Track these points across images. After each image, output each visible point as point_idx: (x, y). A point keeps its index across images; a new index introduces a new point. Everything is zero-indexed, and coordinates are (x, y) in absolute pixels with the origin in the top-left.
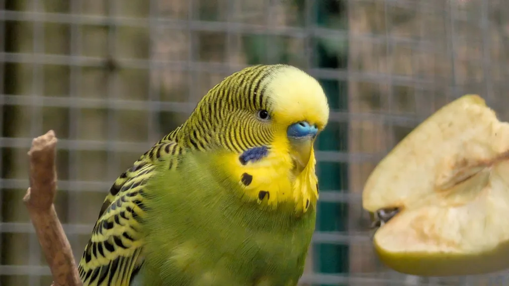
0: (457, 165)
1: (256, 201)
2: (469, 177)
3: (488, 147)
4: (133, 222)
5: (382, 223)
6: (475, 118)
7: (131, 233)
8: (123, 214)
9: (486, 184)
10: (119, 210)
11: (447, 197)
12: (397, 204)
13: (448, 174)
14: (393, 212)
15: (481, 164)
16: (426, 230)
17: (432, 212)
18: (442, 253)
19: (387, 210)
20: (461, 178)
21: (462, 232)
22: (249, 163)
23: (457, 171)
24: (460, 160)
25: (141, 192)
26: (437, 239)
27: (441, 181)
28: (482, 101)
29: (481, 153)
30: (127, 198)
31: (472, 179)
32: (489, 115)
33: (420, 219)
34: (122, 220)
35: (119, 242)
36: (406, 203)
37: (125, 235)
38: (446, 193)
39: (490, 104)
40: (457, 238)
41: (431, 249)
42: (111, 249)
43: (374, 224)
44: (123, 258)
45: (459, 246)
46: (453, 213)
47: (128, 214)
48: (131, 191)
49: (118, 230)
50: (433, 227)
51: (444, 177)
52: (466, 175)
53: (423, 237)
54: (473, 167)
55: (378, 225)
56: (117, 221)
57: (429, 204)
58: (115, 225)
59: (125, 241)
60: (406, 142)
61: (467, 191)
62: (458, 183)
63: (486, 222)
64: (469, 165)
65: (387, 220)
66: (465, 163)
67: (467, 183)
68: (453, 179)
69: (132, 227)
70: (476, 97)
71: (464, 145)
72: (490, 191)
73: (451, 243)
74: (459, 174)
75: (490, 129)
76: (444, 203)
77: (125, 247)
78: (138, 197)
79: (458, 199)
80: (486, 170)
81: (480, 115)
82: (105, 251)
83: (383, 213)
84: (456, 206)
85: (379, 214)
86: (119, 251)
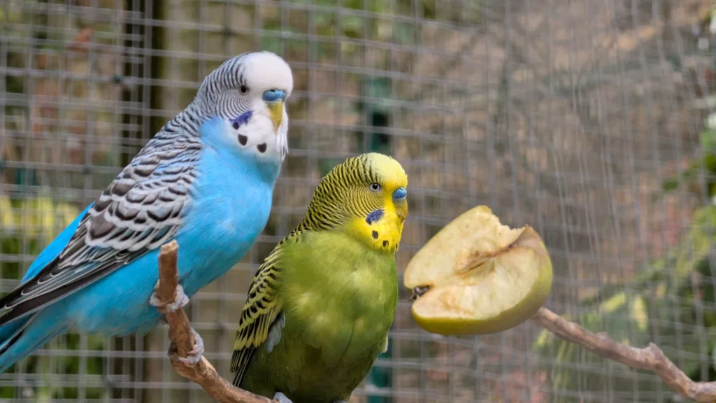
0: (471, 255)
1: (381, 248)
2: (480, 265)
3: (494, 243)
4: (269, 289)
5: (418, 297)
6: (485, 223)
7: (268, 297)
8: (262, 286)
9: (492, 269)
10: (259, 283)
11: (464, 279)
12: (429, 283)
13: (465, 262)
14: (425, 289)
15: (489, 255)
16: (449, 302)
17: (454, 289)
18: (460, 318)
19: (421, 288)
20: (475, 265)
21: (475, 304)
22: (373, 223)
23: (471, 260)
24: (474, 252)
25: (273, 268)
26: (457, 309)
27: (460, 267)
28: (490, 210)
29: (488, 247)
30: (264, 274)
31: (483, 265)
32: (495, 220)
33: (446, 294)
34: (261, 289)
35: (260, 305)
36: (435, 283)
37: (264, 299)
38: (463, 276)
39: (495, 213)
40: (471, 308)
41: (452, 315)
42: (254, 310)
43: (411, 297)
44: (263, 315)
45: (472, 313)
46: (468, 290)
47: (265, 284)
48: (266, 269)
49: (259, 297)
50: (454, 299)
51: (462, 264)
52: (478, 263)
53: (447, 307)
54: (483, 257)
55: (415, 298)
56: (258, 291)
57: (451, 283)
58: (257, 294)
59: (264, 304)
60: (435, 238)
61: (478, 274)
62: (472, 269)
63: (492, 296)
64: (480, 256)
65: (421, 295)
66: (477, 254)
67: (478, 269)
68: (469, 265)
69: (268, 293)
70: (486, 207)
71: (477, 242)
72: (494, 274)
73: (466, 312)
74: (472, 263)
75: (495, 230)
76: (462, 283)
77: (264, 308)
78: (272, 271)
79: (472, 280)
80: (492, 259)
81: (489, 220)
82: (251, 313)
83: (418, 290)
84: (470, 285)
85: (415, 290)
86: (260, 311)
